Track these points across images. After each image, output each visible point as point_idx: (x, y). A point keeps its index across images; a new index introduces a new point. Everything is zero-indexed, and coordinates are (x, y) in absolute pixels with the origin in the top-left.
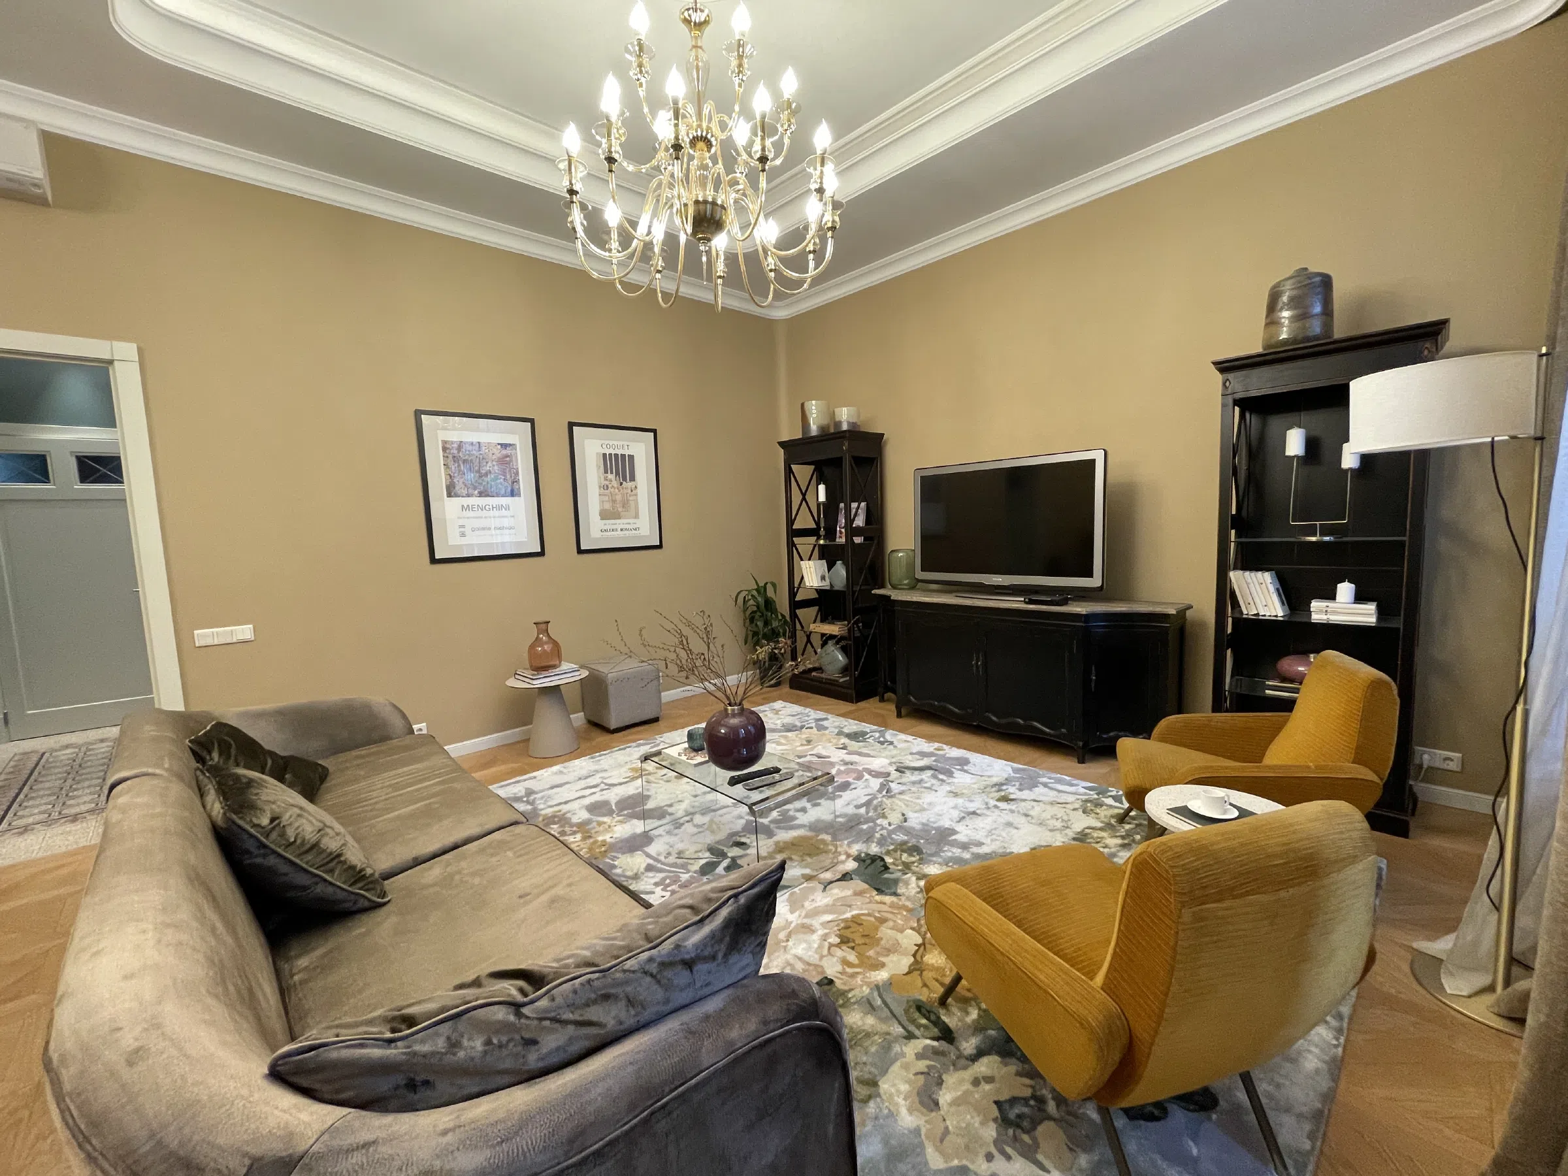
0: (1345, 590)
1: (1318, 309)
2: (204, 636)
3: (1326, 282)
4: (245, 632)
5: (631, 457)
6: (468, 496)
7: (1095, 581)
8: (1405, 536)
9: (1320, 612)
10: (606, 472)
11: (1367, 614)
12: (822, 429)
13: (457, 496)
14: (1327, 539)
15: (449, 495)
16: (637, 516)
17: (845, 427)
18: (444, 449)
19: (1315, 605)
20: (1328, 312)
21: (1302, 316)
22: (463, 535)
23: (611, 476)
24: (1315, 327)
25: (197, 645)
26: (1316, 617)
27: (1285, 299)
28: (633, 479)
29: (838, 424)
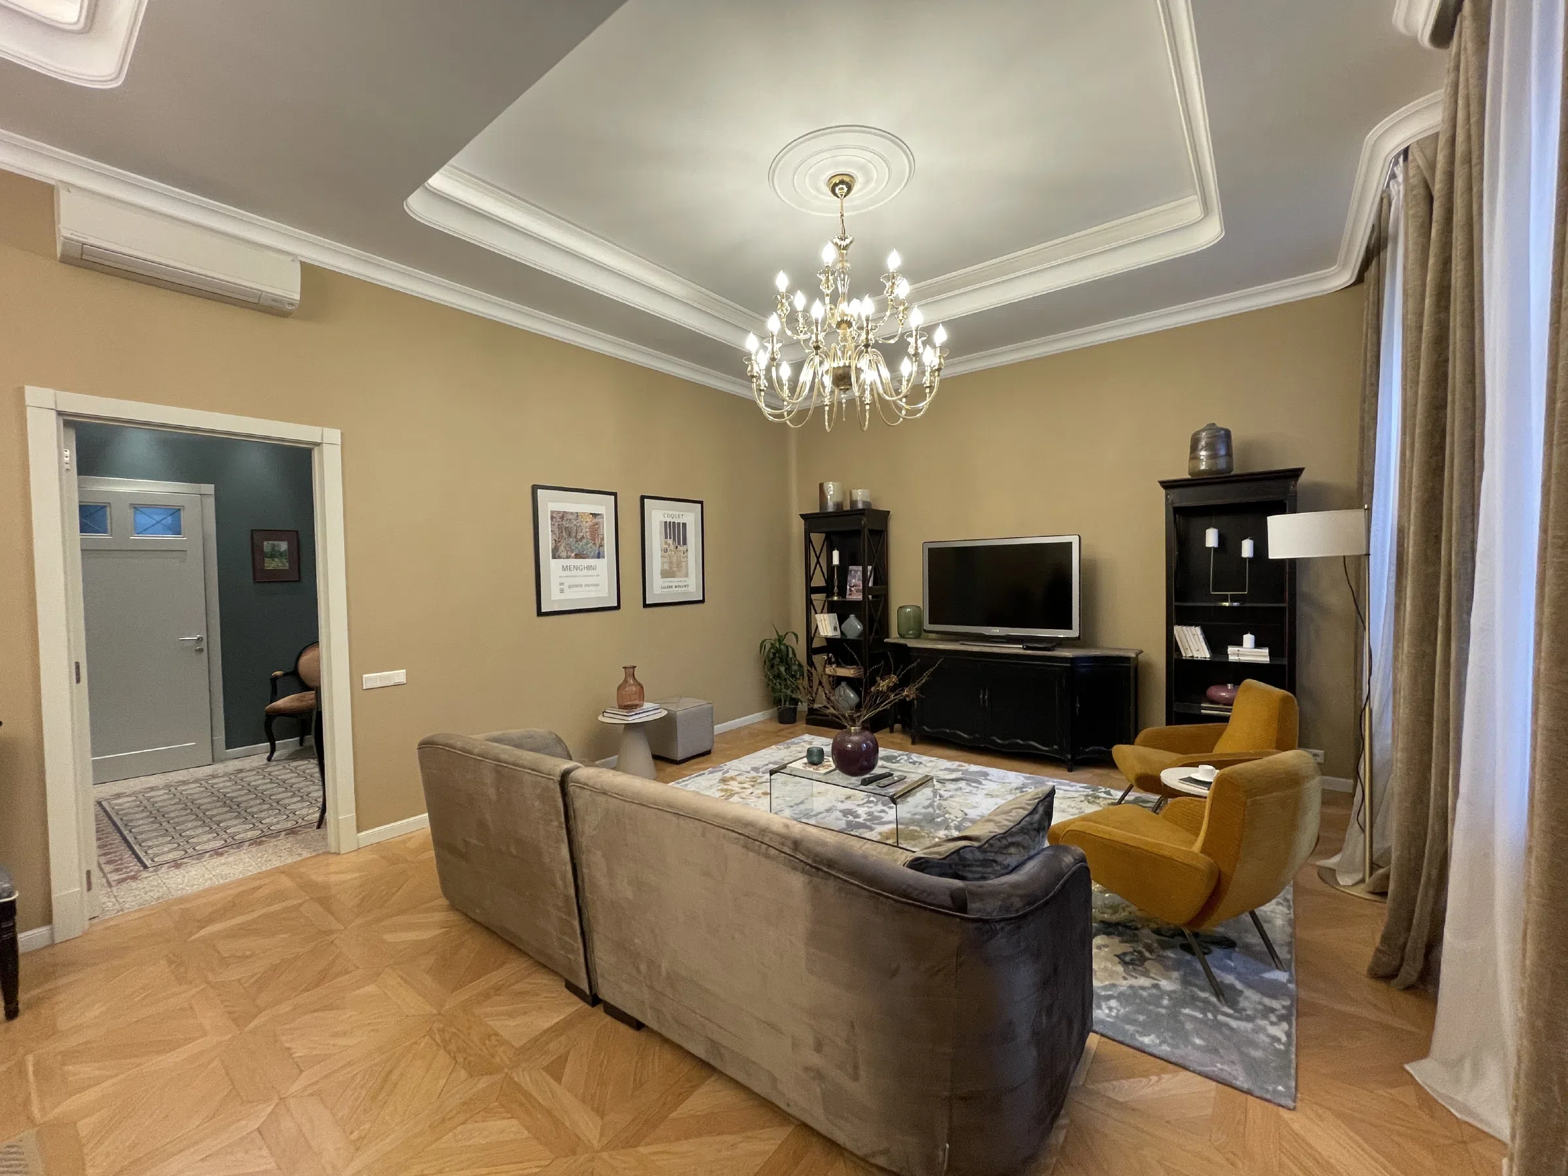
0: (1249, 639)
1: (1223, 452)
2: (372, 679)
3: (1228, 433)
4: (399, 676)
5: (684, 525)
6: (568, 557)
7: (1074, 633)
8: (1283, 601)
9: (1234, 654)
10: (666, 538)
11: (1262, 656)
12: (839, 505)
13: (559, 557)
14: (1235, 604)
15: (554, 557)
16: (687, 576)
17: (860, 506)
18: (552, 518)
19: (1231, 650)
20: (1229, 454)
21: (1213, 456)
22: (562, 591)
23: (670, 541)
24: (1222, 464)
25: (364, 688)
26: (1232, 658)
27: (1203, 443)
28: (685, 543)
29: (853, 503)
